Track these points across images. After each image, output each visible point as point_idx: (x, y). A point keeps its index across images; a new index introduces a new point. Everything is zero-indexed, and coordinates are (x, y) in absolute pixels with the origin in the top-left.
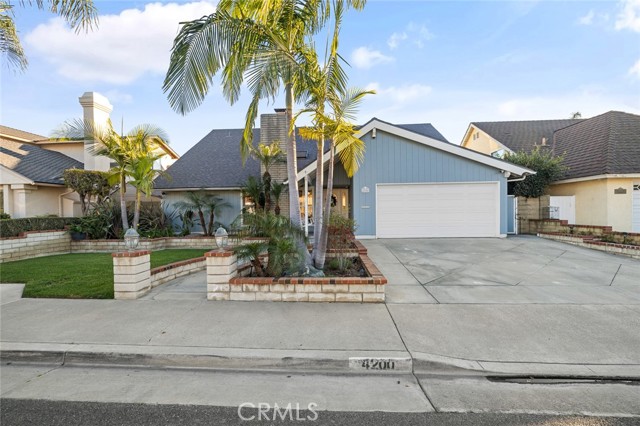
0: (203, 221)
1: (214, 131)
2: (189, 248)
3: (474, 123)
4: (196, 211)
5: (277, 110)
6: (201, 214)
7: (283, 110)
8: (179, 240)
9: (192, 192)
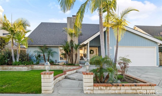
0: (45, 58)
1: (42, 23)
2: (41, 69)
3: (136, 26)
4: (42, 55)
5: (73, 16)
6: (44, 55)
7: (75, 16)
8: (37, 66)
9: (41, 46)
